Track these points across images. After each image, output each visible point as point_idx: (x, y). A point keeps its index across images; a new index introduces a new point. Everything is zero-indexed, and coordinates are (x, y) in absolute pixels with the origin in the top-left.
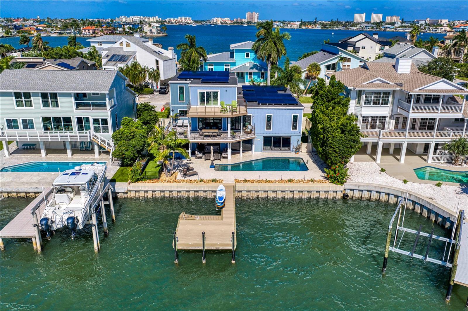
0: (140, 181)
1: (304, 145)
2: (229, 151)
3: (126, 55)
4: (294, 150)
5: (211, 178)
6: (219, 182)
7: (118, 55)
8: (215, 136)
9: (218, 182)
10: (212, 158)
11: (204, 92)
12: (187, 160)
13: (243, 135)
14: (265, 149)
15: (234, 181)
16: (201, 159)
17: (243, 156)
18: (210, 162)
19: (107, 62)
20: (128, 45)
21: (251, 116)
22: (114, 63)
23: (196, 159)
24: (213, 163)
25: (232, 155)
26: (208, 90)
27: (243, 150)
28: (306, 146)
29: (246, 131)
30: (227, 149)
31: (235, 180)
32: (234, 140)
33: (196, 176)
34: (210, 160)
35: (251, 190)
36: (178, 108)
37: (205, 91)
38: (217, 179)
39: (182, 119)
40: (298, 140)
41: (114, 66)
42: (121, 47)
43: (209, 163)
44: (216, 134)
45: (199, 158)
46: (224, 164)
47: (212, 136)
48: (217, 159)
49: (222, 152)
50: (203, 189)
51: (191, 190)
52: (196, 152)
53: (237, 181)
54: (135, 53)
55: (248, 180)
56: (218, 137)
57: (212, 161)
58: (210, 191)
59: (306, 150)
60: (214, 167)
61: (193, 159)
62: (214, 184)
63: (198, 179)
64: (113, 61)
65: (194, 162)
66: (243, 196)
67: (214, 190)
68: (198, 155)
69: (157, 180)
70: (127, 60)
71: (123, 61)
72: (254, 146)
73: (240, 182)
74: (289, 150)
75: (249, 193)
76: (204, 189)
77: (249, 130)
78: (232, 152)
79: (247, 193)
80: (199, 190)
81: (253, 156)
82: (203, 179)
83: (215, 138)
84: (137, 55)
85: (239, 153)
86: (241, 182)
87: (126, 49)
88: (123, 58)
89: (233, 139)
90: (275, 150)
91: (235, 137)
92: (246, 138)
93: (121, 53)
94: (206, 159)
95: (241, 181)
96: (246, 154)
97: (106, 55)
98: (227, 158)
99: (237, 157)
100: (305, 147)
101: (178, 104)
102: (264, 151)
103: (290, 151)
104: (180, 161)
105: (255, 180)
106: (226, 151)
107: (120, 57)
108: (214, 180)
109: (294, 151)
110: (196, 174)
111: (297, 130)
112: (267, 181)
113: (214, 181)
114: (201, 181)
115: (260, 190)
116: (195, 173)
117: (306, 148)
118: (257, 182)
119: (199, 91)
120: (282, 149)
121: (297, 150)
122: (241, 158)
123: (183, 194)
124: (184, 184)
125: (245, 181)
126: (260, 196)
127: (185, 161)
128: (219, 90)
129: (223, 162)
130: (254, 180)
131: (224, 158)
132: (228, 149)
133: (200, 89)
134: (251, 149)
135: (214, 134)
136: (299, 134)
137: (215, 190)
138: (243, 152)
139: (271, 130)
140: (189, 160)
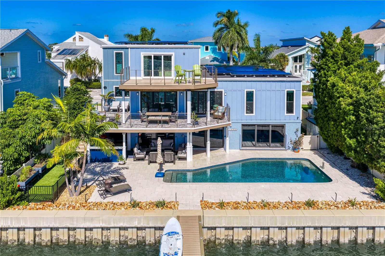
0: (16, 206)
1: (307, 139)
2: (189, 147)
3: (77, 49)
4: (291, 146)
5: (155, 199)
6: (171, 208)
7: (69, 49)
8: (165, 122)
9: (167, 207)
10: (160, 159)
11: (151, 56)
12: (120, 164)
13: (211, 122)
14: (244, 145)
15: (200, 204)
16: (143, 162)
17: (212, 157)
18: (157, 166)
19: (56, 56)
20: (81, 39)
21: (222, 92)
22: (63, 56)
23: (134, 161)
24: (161, 169)
25: (193, 154)
26: (158, 53)
27: (211, 147)
28: (310, 139)
29: (216, 115)
30: (186, 145)
31: (201, 201)
32: (197, 129)
33: (126, 193)
34: (156, 162)
35: (235, 225)
36: (113, 83)
37: (152, 54)
38: (167, 200)
39: (118, 100)
40: (297, 130)
41: (62, 59)
42: (73, 43)
43: (155, 167)
44: (167, 118)
45: (139, 159)
46: (181, 170)
47: (160, 122)
48: (169, 160)
49: (178, 149)
50: (136, 224)
51: (112, 225)
52: (136, 150)
53: (206, 205)
54: (88, 47)
55: (226, 201)
56: (171, 124)
57: (161, 164)
58: (150, 228)
59: (309, 147)
60: (163, 175)
61: (130, 161)
62: (159, 212)
63: (128, 200)
64: (63, 54)
65: (130, 167)
66: (219, 239)
67: (159, 225)
68: (138, 154)
69: (50, 203)
70: (78, 53)
71: (74, 54)
72: (227, 141)
73: (211, 207)
74: (283, 146)
75: (231, 232)
76: (138, 224)
77: (220, 114)
78: (193, 151)
79: (227, 232)
80: (128, 226)
81: (227, 156)
82: (138, 201)
83: (166, 125)
84: (90, 49)
85: (205, 151)
86: (214, 206)
87: (78, 44)
88: (73, 52)
89: (196, 126)
90: (260, 147)
91: (198, 124)
92: (216, 125)
93: (73, 47)
94: (150, 162)
95: (212, 204)
96: (216, 153)
97: (57, 50)
98: (185, 159)
99: (202, 158)
100: (309, 141)
101: (113, 78)
102: (243, 148)
103: (284, 149)
104: (107, 164)
105: (240, 201)
106: (185, 148)
107: (71, 51)
108: (160, 202)
109: (291, 149)
110: (128, 189)
111: (294, 114)
112: (265, 205)
113: (161, 205)
114: (135, 205)
115: (253, 225)
116: (126, 187)
117: (310, 143)
118: (245, 207)
119: (143, 54)
120: (272, 145)
121: (296, 146)
122: (209, 160)
123: (96, 235)
124: (101, 212)
125: (222, 205)
126: (253, 238)
127: (115, 165)
128: (173, 54)
129: (179, 165)
130: (238, 203)
131: (180, 159)
132: (188, 143)
133: (145, 51)
134: (222, 145)
135: (164, 118)
136: (298, 121)
137: (162, 226)
138: (211, 150)
139: (254, 114)
140: (121, 163)
